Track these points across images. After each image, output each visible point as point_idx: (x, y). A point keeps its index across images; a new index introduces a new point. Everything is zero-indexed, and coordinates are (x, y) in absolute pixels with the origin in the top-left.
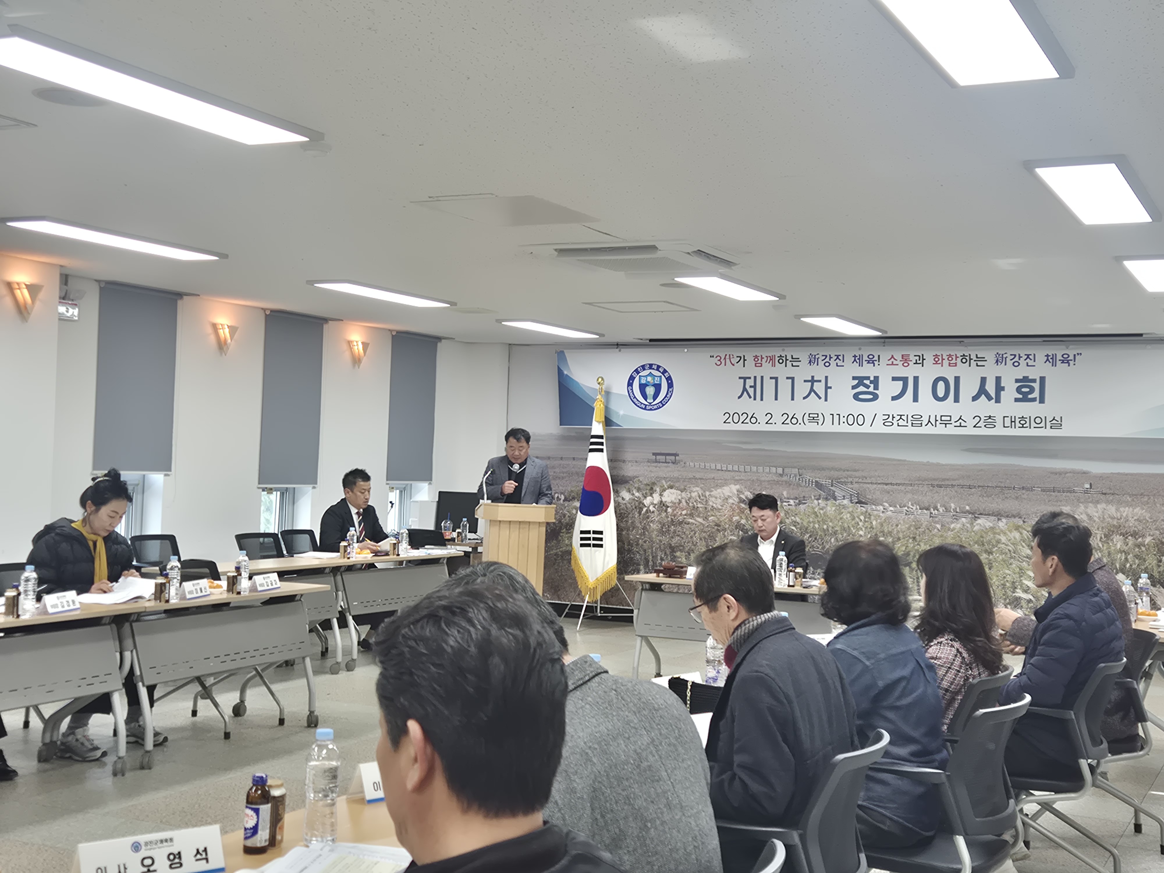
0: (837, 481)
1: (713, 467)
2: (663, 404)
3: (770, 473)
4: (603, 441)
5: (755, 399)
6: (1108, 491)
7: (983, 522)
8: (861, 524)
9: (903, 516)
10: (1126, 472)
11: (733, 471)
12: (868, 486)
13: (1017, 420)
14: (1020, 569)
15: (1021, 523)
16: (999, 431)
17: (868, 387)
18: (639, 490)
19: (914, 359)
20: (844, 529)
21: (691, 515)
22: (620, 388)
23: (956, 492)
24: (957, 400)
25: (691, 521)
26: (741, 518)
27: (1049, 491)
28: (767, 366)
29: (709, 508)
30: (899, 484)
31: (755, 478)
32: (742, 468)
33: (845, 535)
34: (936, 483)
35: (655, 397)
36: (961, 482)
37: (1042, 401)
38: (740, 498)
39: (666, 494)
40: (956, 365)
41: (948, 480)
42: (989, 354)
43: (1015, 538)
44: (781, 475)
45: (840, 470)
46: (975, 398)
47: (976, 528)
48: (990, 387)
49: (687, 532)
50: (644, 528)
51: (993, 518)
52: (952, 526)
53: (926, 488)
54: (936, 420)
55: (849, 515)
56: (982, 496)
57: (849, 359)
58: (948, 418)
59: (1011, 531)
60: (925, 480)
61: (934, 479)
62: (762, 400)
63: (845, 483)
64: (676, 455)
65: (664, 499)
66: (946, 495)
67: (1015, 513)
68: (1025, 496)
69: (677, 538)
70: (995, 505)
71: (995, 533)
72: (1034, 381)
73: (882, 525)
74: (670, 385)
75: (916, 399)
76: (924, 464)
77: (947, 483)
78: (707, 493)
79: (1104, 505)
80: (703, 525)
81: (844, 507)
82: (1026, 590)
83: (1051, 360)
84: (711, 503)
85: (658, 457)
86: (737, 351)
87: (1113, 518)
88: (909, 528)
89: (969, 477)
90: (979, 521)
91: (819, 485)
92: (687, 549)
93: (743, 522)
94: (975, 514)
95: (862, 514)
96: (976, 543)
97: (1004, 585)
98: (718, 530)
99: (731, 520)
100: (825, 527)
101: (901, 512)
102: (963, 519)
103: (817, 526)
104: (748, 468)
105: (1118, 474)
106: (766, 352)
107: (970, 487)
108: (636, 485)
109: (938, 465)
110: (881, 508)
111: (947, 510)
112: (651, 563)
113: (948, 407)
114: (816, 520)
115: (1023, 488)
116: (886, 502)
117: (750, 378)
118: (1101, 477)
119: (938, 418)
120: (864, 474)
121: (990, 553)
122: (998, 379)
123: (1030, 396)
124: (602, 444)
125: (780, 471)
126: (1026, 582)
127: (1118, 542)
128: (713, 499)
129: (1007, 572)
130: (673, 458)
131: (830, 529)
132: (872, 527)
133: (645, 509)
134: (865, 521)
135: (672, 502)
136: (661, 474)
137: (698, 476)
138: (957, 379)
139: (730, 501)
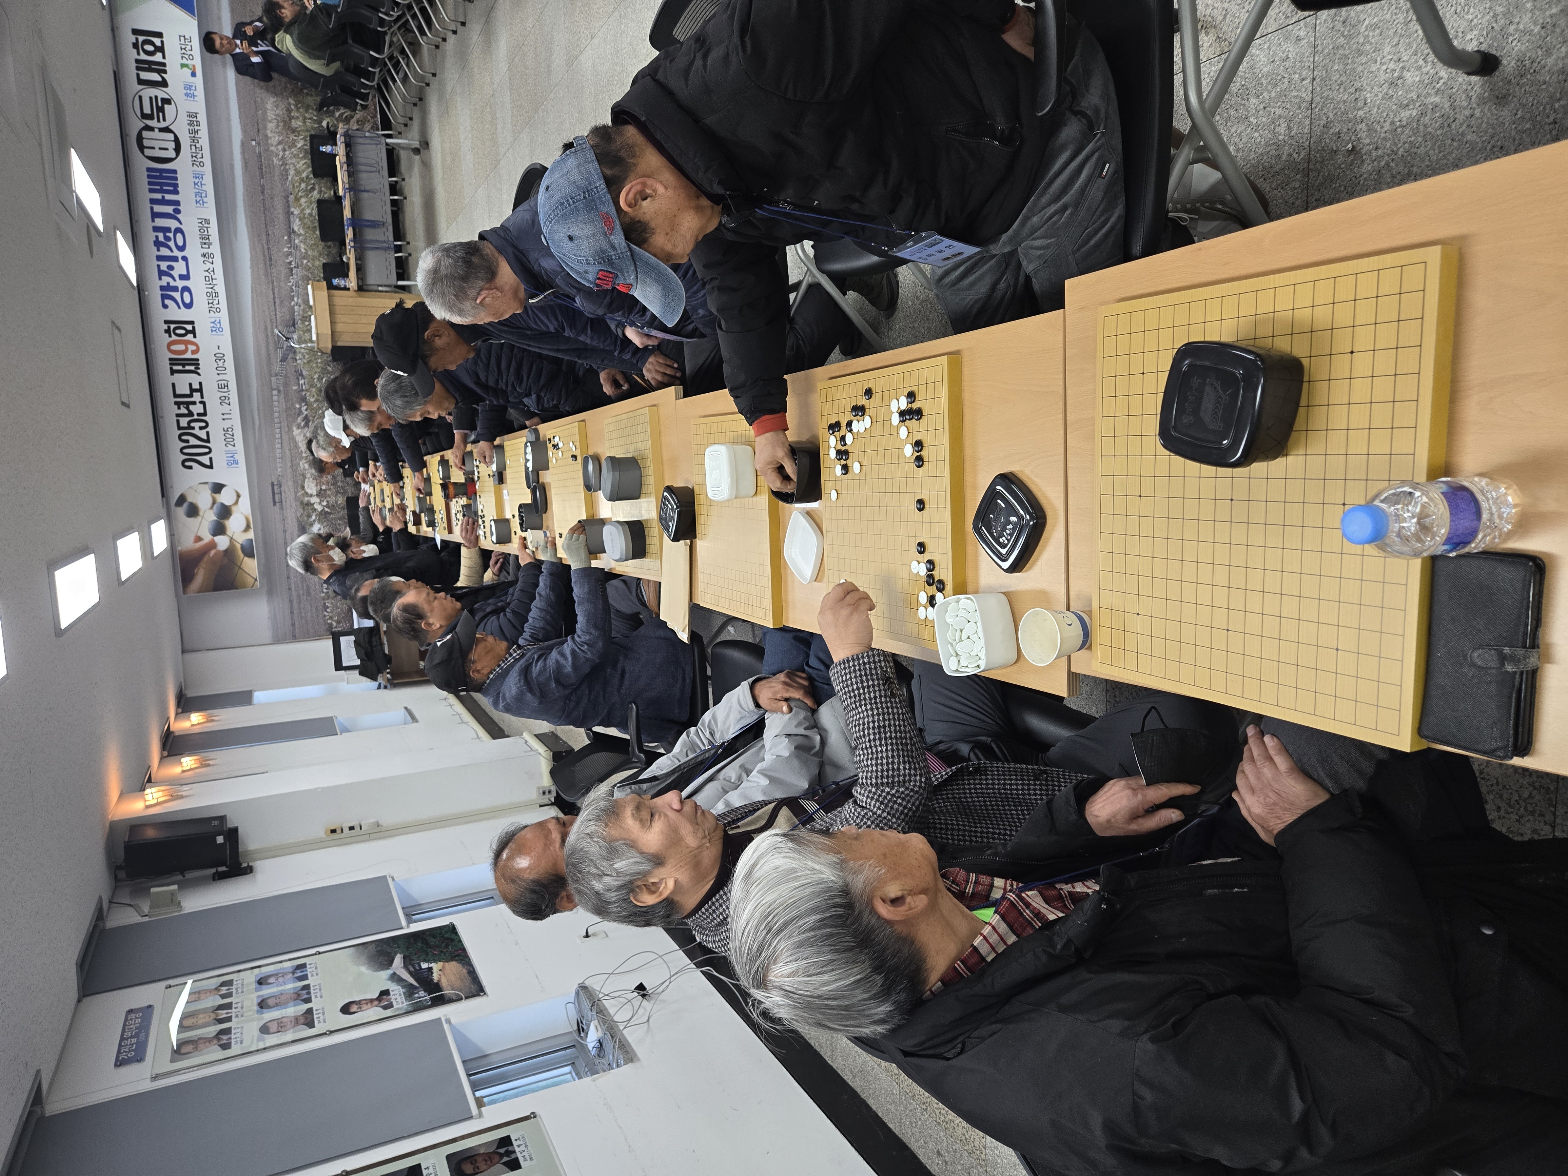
0: (278, 345)
6: (256, 128)
7: (296, 226)
10: (237, 112)
12: (278, 317)
15: (292, 197)
23: (273, 247)
30: (273, 291)
36: (264, 242)
39: (309, 492)
41: (264, 253)
45: (267, 342)
47: (302, 232)
51: (292, 220)
52: (303, 251)
53: (273, 271)
56: (274, 225)
60: (266, 270)
61: (265, 263)
64: (273, 485)
65: (315, 493)
66: (278, 255)
68: (269, 192)
70: (279, 216)
76: (253, 273)
77: (266, 254)
79: (268, 132)
85: (277, 501)
87: (278, 126)
89: (259, 236)
90: (296, 230)
94: (291, 233)
95: (303, 323)
101: (298, 291)
102: (297, 241)
103: (319, 361)
104: (276, 420)
105: (240, 119)
107: (268, 236)
109: (252, 259)
111: (290, 254)
118: (245, 131)
125: (275, 392)
130: (276, 487)
136: (292, 496)
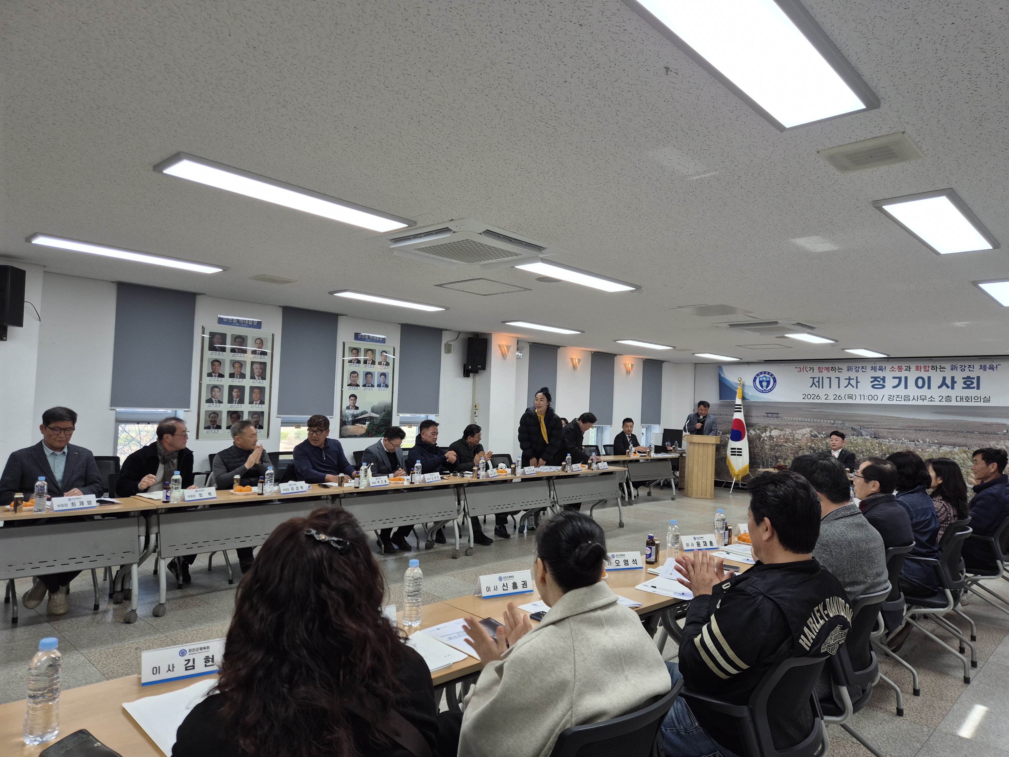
0: (863, 427)
1: (797, 419)
2: (771, 390)
3: (827, 423)
4: (741, 407)
5: (819, 388)
7: (945, 449)
8: (876, 448)
9: (900, 445)
11: (808, 422)
12: (881, 430)
13: (964, 398)
15: (967, 449)
16: (953, 403)
17: (879, 382)
18: (759, 430)
19: (905, 368)
20: (867, 451)
21: (786, 442)
22: (748, 382)
24: (929, 388)
25: (786, 445)
27: (983, 434)
28: (825, 372)
29: (795, 439)
30: (897, 429)
31: (819, 425)
32: (812, 420)
33: (868, 453)
34: (917, 429)
35: (767, 387)
36: (932, 428)
37: (978, 389)
38: (811, 435)
39: (773, 431)
40: (928, 371)
42: (948, 365)
44: (833, 424)
45: (865, 421)
46: (939, 387)
47: (941, 451)
48: (948, 381)
49: (784, 450)
50: (760, 448)
52: (928, 450)
54: (918, 398)
55: (870, 444)
56: (945, 436)
57: (869, 368)
58: (925, 397)
60: (912, 427)
61: (917, 427)
62: (823, 388)
63: (868, 428)
65: (772, 434)
66: (924, 435)
67: (963, 444)
69: (779, 453)
70: (951, 440)
72: (973, 378)
73: (888, 449)
74: (775, 381)
75: (906, 388)
76: (911, 419)
77: (924, 428)
78: (794, 432)
80: (792, 447)
81: (867, 440)
83: (983, 368)
84: (796, 437)
89: (937, 426)
90: (942, 448)
91: (853, 429)
93: (813, 446)
94: (941, 445)
95: (877, 443)
98: (800, 449)
99: (806, 445)
100: (857, 449)
101: (898, 443)
103: (852, 448)
104: (815, 420)
106: (824, 365)
107: (937, 431)
108: (758, 428)
109: (919, 420)
110: (887, 440)
111: (924, 442)
113: (925, 391)
114: (852, 446)
115: (968, 432)
116: (890, 437)
117: (816, 378)
120: (878, 424)
122: (953, 378)
123: (971, 386)
125: (832, 422)
128: (797, 435)
131: (860, 450)
132: (882, 450)
133: (761, 439)
134: (879, 447)
135: (776, 436)
136: (771, 423)
137: (789, 423)
138: (929, 378)
139: (806, 436)
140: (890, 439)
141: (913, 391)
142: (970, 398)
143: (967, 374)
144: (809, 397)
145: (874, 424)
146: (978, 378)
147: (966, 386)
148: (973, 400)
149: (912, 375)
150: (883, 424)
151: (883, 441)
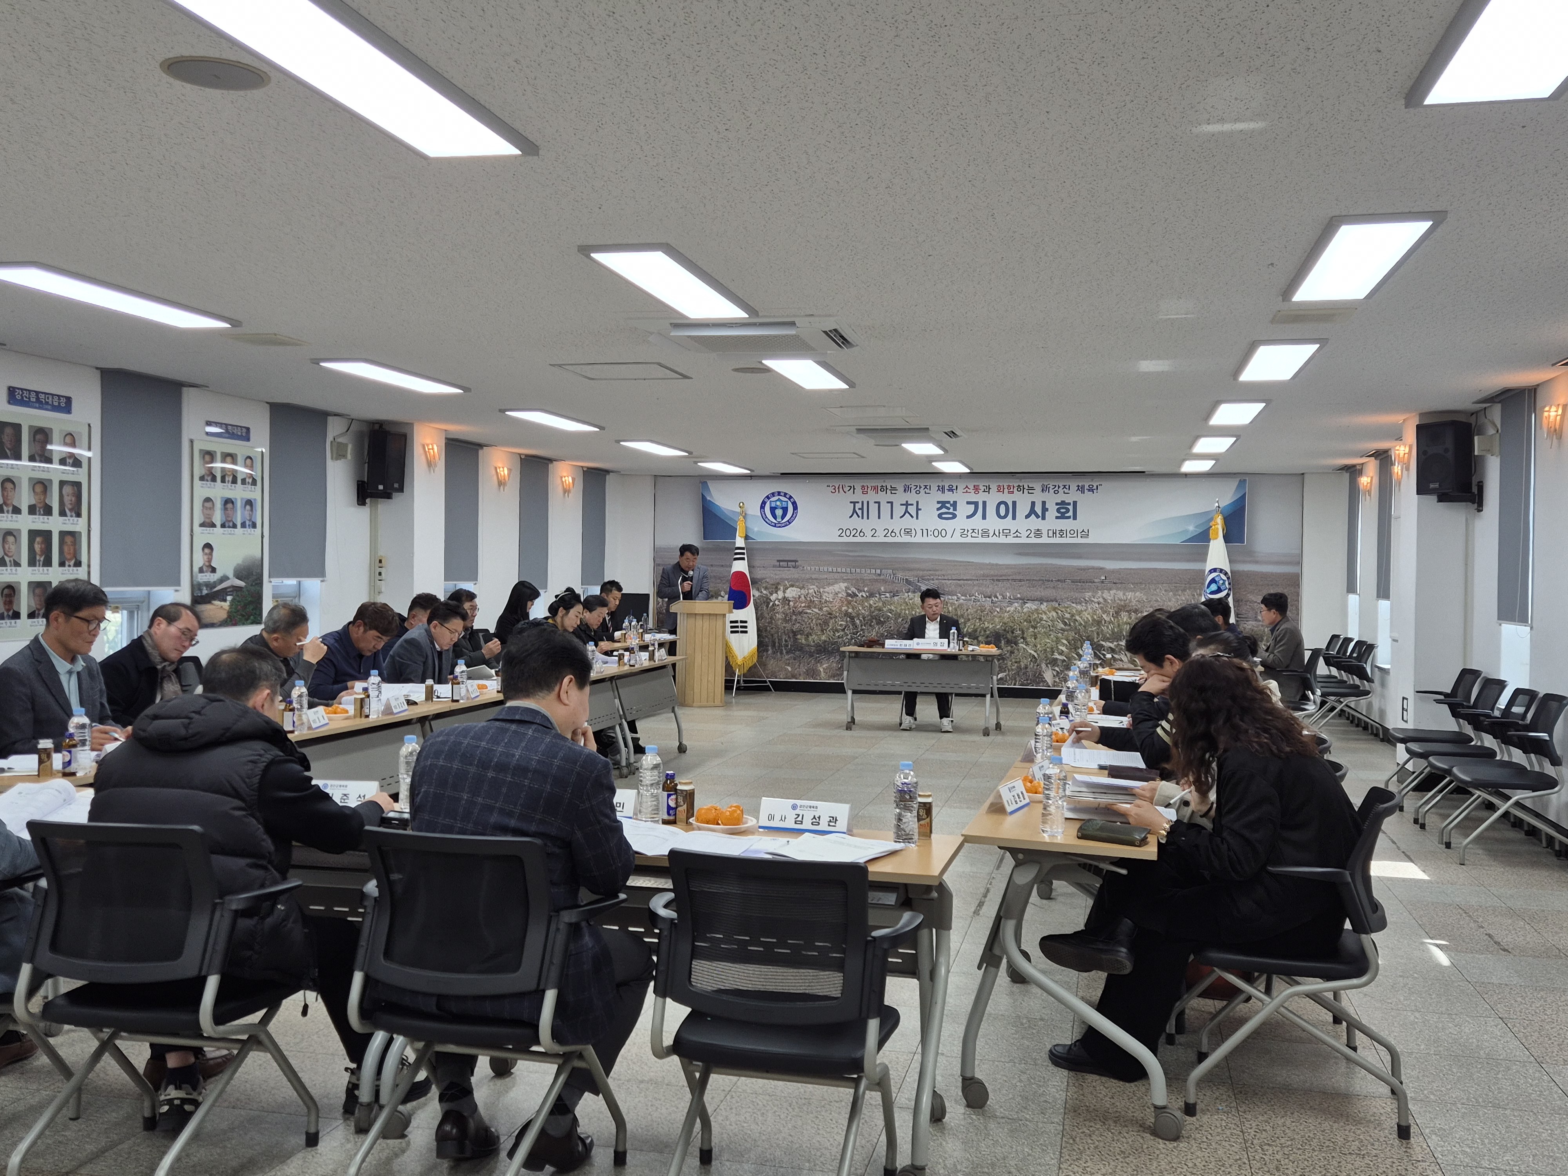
1: (826, 570)
2: (789, 522)
3: (870, 574)
4: (745, 551)
5: (863, 518)
6: (1118, 581)
7: (1030, 606)
9: (974, 603)
10: (1130, 567)
11: (842, 573)
12: (947, 581)
13: (1057, 533)
14: (1057, 638)
15: (1057, 605)
16: (1045, 540)
17: (949, 509)
18: (766, 588)
19: (982, 488)
21: (809, 607)
22: (754, 509)
23: (1011, 584)
24: (1014, 518)
25: (808, 611)
26: (849, 608)
27: (1077, 582)
28: (871, 493)
29: (823, 601)
30: (970, 580)
31: (858, 578)
32: (848, 570)
34: (995, 578)
35: (783, 517)
36: (1014, 577)
37: (1075, 518)
38: (847, 593)
39: (788, 591)
40: (1013, 492)
41: (1004, 575)
42: (1037, 486)
43: (1053, 616)
44: (879, 575)
45: (924, 570)
46: (1027, 517)
47: (1025, 610)
48: (1038, 509)
49: (806, 620)
50: (771, 618)
51: (1037, 602)
52: (1008, 609)
53: (988, 581)
54: (998, 533)
56: (1030, 587)
57: (934, 488)
58: (1008, 531)
59: (1050, 612)
60: (989, 576)
61: (995, 576)
62: (868, 518)
63: (928, 580)
64: (796, 561)
65: (786, 595)
66: (1003, 587)
67: (1052, 598)
68: (1060, 586)
69: (798, 625)
70: (1040, 592)
71: (1038, 614)
72: (1069, 504)
73: (956, 610)
74: (795, 508)
75: (984, 517)
76: (987, 565)
77: (1004, 578)
78: (822, 590)
79: (1114, 591)
80: (819, 614)
82: (1061, 653)
83: (1081, 489)
84: (824, 597)
85: (781, 563)
86: (847, 482)
87: (1121, 600)
88: (976, 612)
89: (1020, 573)
90: (1027, 605)
91: (906, 582)
92: (806, 633)
93: (850, 610)
94: (1024, 600)
96: (1025, 621)
97: (1045, 650)
98: (831, 618)
99: (840, 610)
101: (970, 600)
102: (1016, 604)
104: (853, 570)
105: (1125, 569)
106: (871, 483)
107: (1020, 581)
108: (764, 585)
109: (997, 565)
110: (956, 598)
111: (1004, 597)
112: (777, 644)
113: (1008, 522)
114: (907, 608)
115: (1058, 581)
116: (959, 593)
117: (858, 502)
118: (1113, 571)
119: (1001, 531)
120: (943, 573)
121: (1035, 627)
122: (1044, 503)
123: (1066, 515)
124: (743, 554)
125: (878, 571)
126: (1060, 647)
127: (1124, 616)
128: (826, 594)
129: (1048, 641)
130: (794, 563)
133: (771, 604)
135: (793, 597)
136: (784, 576)
137: (814, 576)
138: (1014, 503)
139: (840, 595)
140: (959, 595)
141: (993, 523)
142: (1065, 532)
143: (1060, 497)
144: (848, 533)
145: (937, 573)
146: (1075, 503)
147: (1059, 515)
148: (1069, 535)
149: (993, 499)
150: (949, 572)
151: (949, 599)
